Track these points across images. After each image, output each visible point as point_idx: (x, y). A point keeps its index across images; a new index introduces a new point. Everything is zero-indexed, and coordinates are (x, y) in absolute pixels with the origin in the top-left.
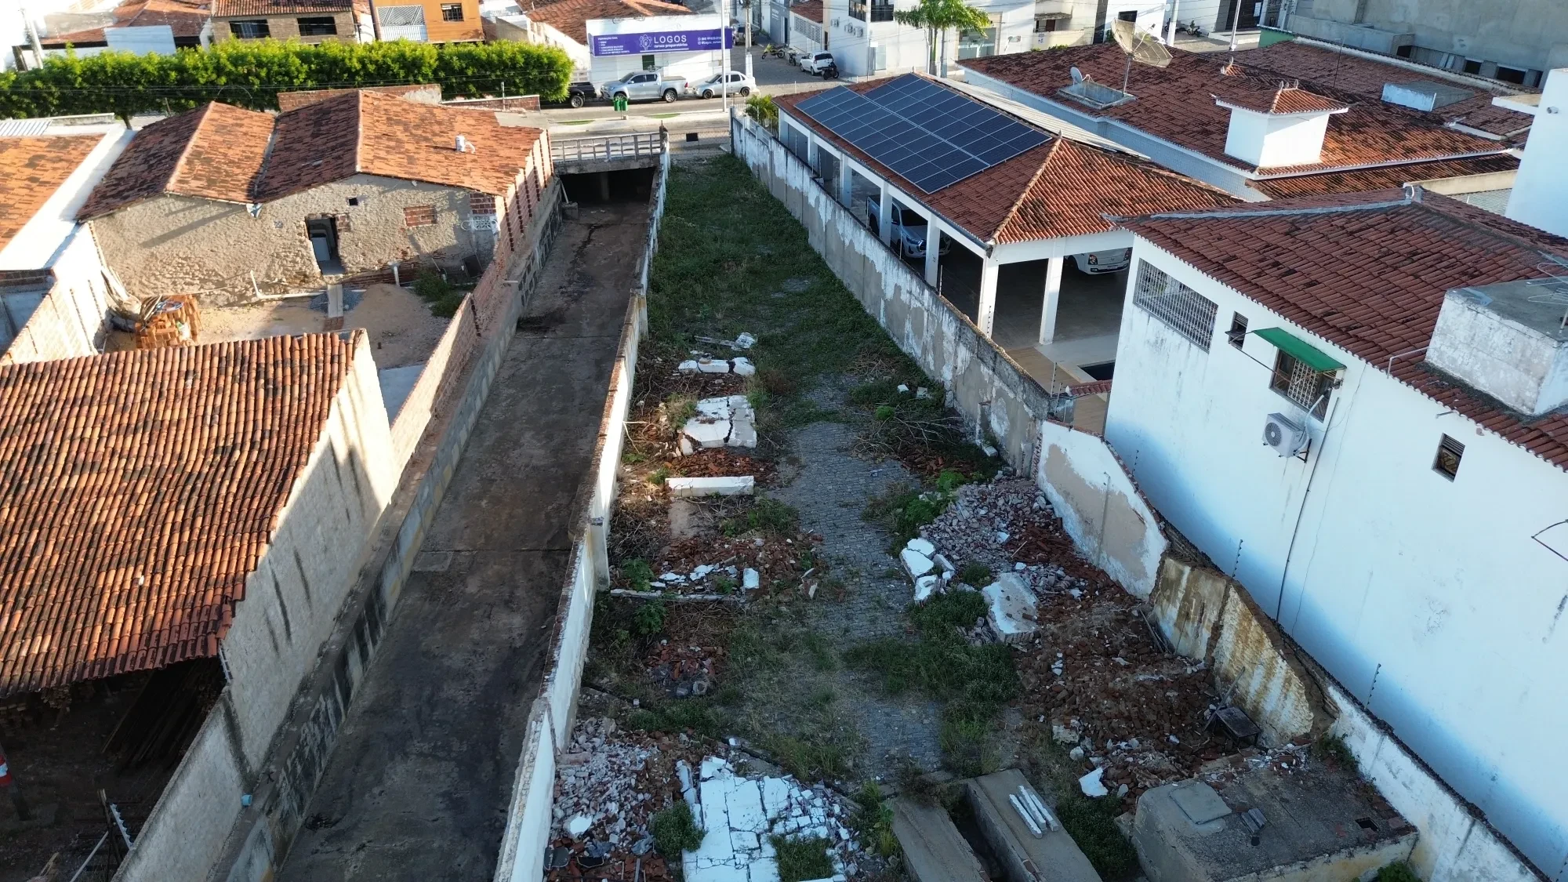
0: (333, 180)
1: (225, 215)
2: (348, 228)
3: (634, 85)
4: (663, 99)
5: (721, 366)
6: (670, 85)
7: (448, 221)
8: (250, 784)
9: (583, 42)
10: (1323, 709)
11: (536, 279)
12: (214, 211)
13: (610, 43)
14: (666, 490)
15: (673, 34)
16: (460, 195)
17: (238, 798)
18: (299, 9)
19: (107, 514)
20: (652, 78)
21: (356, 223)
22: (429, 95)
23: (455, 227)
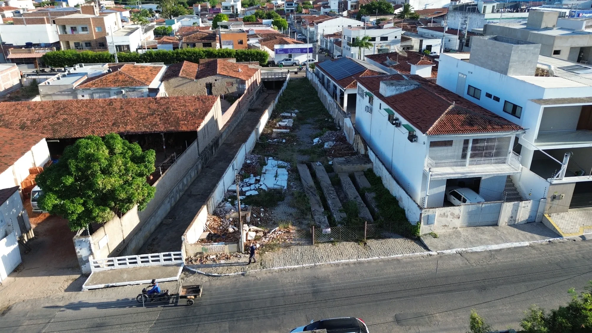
0: (212, 75)
1: (190, 82)
2: (214, 86)
3: (285, 61)
4: (293, 66)
5: (289, 115)
6: (295, 62)
7: (235, 86)
8: (199, 155)
9: (273, 50)
10: (366, 150)
11: (254, 102)
12: (188, 81)
13: (280, 51)
14: (272, 131)
15: (297, 49)
16: (238, 80)
17: (198, 156)
18: (203, 41)
19: (179, 115)
20: (290, 60)
21: (216, 85)
22: (233, 61)
23: (237, 87)
